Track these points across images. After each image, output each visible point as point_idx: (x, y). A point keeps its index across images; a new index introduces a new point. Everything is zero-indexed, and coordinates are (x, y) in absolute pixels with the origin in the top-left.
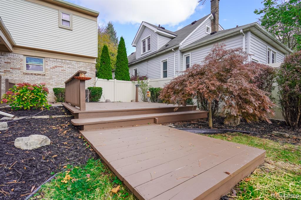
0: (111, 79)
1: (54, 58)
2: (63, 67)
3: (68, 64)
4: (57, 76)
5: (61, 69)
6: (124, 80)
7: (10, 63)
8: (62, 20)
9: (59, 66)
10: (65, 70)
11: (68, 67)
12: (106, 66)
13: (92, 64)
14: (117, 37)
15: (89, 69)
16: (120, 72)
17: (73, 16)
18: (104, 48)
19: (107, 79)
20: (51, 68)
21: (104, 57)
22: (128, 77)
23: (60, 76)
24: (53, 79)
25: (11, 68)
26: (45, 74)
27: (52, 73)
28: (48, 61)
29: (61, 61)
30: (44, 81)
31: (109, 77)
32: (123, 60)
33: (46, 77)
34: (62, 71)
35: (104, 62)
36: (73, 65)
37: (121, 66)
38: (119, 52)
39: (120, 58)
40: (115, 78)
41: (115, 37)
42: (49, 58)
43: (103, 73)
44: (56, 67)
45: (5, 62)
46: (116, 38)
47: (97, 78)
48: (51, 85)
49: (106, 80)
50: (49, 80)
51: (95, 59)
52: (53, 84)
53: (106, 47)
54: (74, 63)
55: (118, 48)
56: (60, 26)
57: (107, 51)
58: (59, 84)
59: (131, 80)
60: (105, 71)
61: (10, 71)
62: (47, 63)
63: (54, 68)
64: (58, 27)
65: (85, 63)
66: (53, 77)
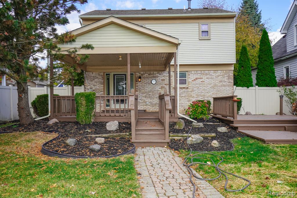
0: (252, 86)
1: (195, 71)
2: (202, 78)
3: (207, 74)
4: (197, 88)
5: (201, 81)
6: (269, 86)
7: (164, 80)
8: (202, 31)
9: (199, 78)
10: (204, 82)
11: (207, 78)
12: (245, 71)
13: (229, 71)
14: (259, 11)
15: (227, 77)
16: (262, 77)
17: (211, 24)
18: (242, 50)
19: (247, 87)
20: (192, 81)
21: (242, 60)
22: (274, 82)
23: (200, 88)
24: (194, 91)
25: (165, 85)
26: (188, 86)
27: (194, 85)
28: (190, 74)
29: (200, 72)
30: (187, 94)
31: (249, 84)
32: (266, 61)
33: (189, 90)
34: (202, 83)
35: (242, 67)
36: (211, 75)
37: (264, 68)
38: (261, 50)
39: (262, 58)
40: (256, 85)
41: (257, 11)
42: (191, 72)
43: (242, 80)
44: (197, 79)
45: (162, 80)
46: (258, 13)
47: (235, 87)
48: (193, 97)
49: (245, 88)
50: (191, 93)
51: (233, 65)
52: (195, 96)
53: (245, 48)
54: (212, 72)
55: (260, 45)
56: (200, 39)
57: (246, 53)
58: (199, 96)
59: (279, 85)
60: (244, 77)
61: (165, 87)
62: (190, 76)
63: (195, 80)
64: (198, 39)
65: (222, 71)
66: (194, 89)
